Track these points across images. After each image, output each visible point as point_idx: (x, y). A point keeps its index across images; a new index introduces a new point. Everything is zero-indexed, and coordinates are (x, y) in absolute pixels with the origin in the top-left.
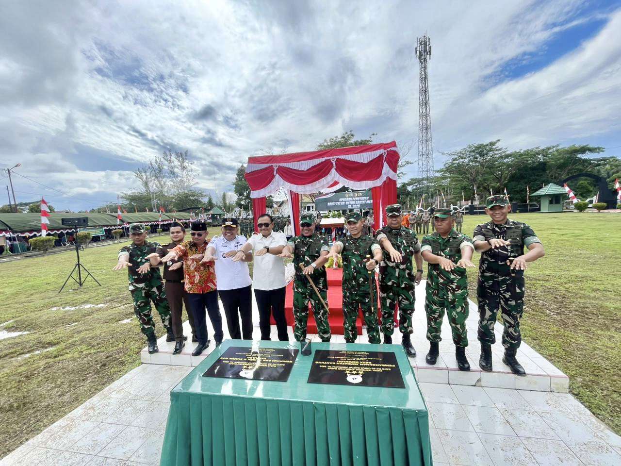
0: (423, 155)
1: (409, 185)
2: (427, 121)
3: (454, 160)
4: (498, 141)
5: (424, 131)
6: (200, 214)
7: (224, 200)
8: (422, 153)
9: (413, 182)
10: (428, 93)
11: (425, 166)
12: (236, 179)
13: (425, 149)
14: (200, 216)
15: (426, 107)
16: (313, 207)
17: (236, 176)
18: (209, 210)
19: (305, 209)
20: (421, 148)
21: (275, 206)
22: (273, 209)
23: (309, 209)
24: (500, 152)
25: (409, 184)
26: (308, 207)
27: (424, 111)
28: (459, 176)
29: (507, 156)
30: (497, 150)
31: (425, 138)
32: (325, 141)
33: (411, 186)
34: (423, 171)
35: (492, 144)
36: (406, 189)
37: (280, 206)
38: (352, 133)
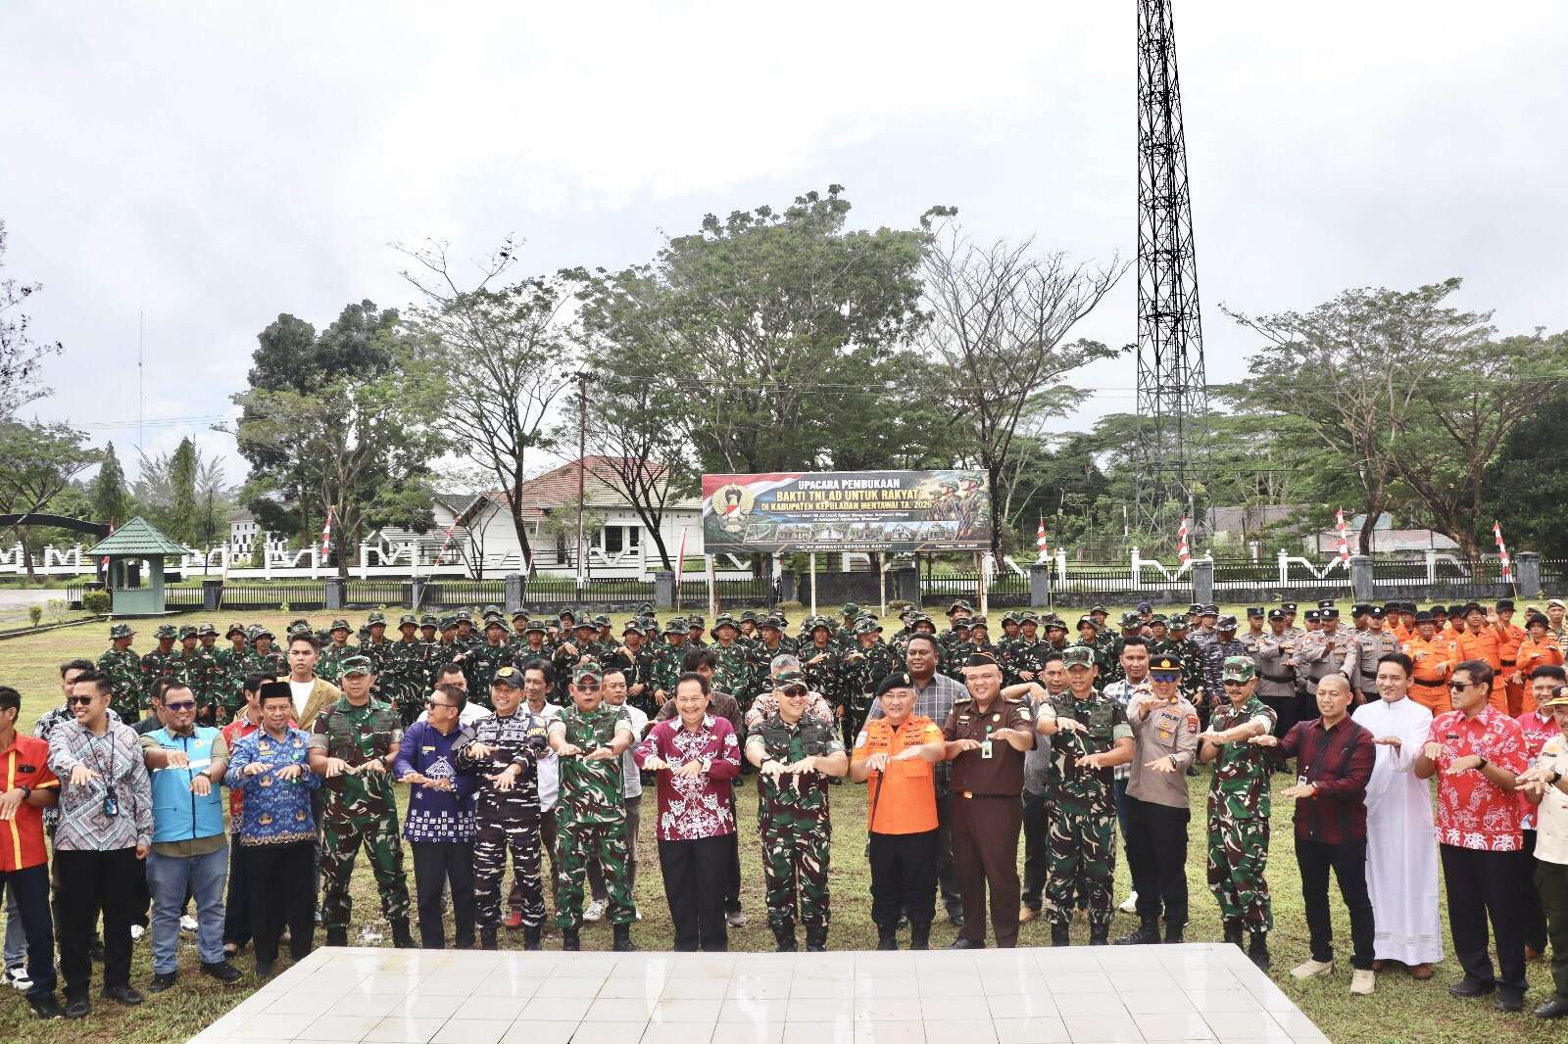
0: (1158, 316)
1: (1100, 448)
2: (1172, 170)
3: (1288, 347)
4: (1453, 283)
5: (1161, 213)
6: (49, 551)
7: (182, 483)
8: (1155, 308)
9: (1118, 431)
10: (1174, 55)
11: (1167, 366)
12: (253, 379)
13: (1165, 291)
14: (48, 560)
15: (1168, 113)
16: (634, 531)
17: (254, 366)
18: (102, 533)
19: (596, 542)
20: (1148, 284)
21: (441, 517)
22: (430, 535)
23: (614, 546)
24: (1463, 330)
25: (1098, 443)
26: (609, 530)
27: (1160, 126)
28: (1310, 423)
29: (1494, 353)
30: (1452, 322)
31: (1164, 243)
32: (710, 222)
33: (1109, 453)
34: (1160, 388)
35: (1430, 293)
36: (1087, 465)
37: (465, 521)
38: (840, 196)
